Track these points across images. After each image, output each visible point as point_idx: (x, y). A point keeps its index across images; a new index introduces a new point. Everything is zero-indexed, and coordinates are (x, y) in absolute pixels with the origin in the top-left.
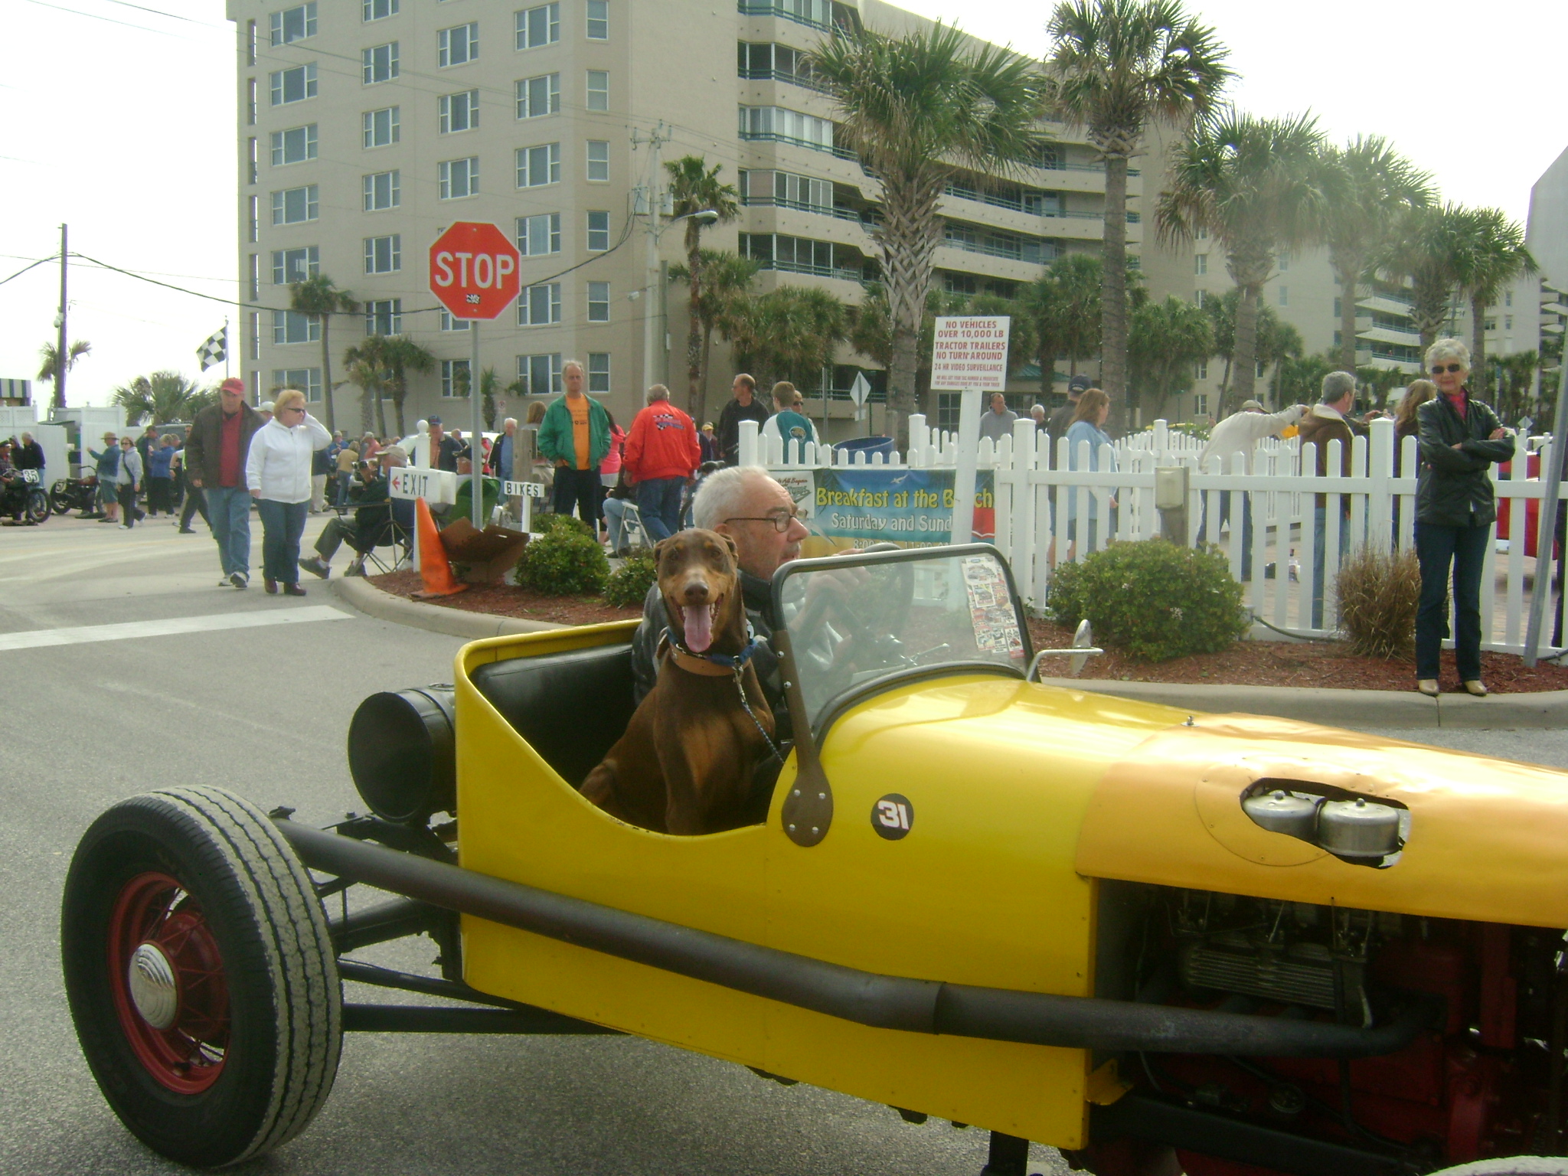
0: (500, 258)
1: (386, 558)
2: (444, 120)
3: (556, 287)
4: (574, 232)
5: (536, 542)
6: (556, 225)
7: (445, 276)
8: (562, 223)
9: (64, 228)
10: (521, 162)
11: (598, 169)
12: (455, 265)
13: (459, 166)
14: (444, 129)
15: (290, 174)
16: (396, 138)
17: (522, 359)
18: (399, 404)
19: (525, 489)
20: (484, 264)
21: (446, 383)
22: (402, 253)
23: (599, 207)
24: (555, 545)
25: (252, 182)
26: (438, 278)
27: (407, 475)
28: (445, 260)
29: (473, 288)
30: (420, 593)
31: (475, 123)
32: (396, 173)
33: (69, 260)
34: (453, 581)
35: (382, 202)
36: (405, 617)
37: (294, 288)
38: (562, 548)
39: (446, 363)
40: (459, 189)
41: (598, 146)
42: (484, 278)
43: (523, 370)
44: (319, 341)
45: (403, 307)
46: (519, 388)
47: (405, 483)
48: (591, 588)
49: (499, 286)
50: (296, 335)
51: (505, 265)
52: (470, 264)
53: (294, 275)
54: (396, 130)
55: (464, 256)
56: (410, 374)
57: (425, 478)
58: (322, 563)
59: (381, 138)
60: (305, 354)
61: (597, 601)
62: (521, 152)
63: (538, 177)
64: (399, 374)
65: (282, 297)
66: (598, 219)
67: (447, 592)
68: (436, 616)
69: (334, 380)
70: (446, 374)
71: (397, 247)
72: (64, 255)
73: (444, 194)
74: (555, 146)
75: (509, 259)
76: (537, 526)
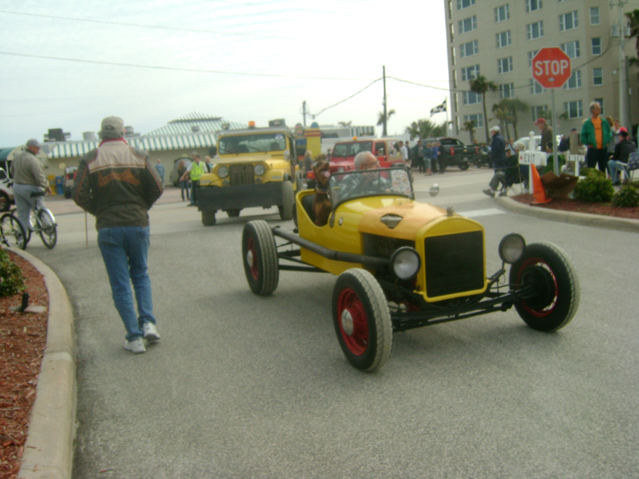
0: (562, 61)
1: (518, 188)
2: (527, 7)
3: (579, 72)
4: (586, 47)
5: (582, 180)
6: (578, 45)
7: (539, 71)
8: (581, 44)
9: (384, 67)
10: (561, 20)
11: (595, 20)
12: (543, 66)
13: (535, 25)
14: (528, 10)
15: (466, 37)
16: (508, 17)
17: (566, 104)
18: (515, 126)
19: (576, 158)
20: (555, 65)
21: (534, 116)
22: (513, 63)
23: (596, 36)
24: (590, 181)
25: (452, 41)
26: (536, 73)
27: (525, 155)
28: (539, 65)
29: (551, 75)
30: (534, 202)
31: (541, 6)
32: (509, 32)
33: (386, 79)
34: (547, 197)
35: (504, 44)
36: (528, 212)
37: (471, 82)
38: (593, 182)
39: (533, 108)
40: (535, 35)
41: (595, 9)
42: (555, 70)
43: (566, 108)
44: (481, 103)
45: (515, 86)
46: (564, 116)
47: (525, 158)
48: (606, 199)
49: (562, 73)
50: (472, 100)
51: (564, 64)
52: (549, 65)
53: (470, 77)
54: (508, 14)
55: (546, 62)
56: (519, 113)
57: (534, 155)
58: (492, 191)
59: (502, 18)
60: (476, 108)
61: (609, 204)
62: (561, 17)
63: (569, 26)
64: (514, 113)
65: (466, 86)
66: (596, 41)
67: (544, 202)
68: (540, 212)
69: (488, 118)
70: (533, 112)
71: (511, 62)
72: (384, 77)
73: (529, 38)
74: (576, 12)
75: (565, 61)
76: (581, 173)
